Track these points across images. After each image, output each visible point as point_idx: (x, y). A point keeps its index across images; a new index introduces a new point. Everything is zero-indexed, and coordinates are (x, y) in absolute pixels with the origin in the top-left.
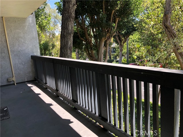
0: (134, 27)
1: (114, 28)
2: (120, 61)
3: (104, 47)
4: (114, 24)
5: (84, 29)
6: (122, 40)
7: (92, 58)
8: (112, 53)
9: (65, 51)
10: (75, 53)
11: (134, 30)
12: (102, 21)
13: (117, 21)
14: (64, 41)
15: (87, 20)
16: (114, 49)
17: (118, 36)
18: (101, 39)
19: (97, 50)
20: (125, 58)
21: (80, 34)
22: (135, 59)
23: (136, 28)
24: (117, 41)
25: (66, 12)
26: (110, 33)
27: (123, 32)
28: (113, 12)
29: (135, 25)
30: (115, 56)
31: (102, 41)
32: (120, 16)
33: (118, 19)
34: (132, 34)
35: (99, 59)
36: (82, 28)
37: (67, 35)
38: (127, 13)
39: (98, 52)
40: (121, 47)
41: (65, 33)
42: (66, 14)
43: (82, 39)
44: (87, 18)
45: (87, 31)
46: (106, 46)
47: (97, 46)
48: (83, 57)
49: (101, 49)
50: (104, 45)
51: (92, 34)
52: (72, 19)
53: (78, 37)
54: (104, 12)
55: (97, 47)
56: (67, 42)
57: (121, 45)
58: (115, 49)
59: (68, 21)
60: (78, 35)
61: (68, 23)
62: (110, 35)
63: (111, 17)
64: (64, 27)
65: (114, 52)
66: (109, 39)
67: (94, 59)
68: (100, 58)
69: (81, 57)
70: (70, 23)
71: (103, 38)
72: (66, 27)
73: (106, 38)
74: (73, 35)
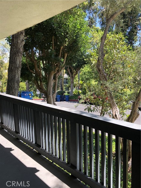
0: (85, 61)
1: (63, 63)
2: (71, 93)
3: (53, 80)
4: (63, 59)
5: (33, 62)
6: (73, 72)
7: (41, 90)
8: (64, 84)
9: (13, 84)
10: (25, 83)
11: (84, 63)
12: (51, 56)
13: (66, 56)
14: (12, 74)
15: (37, 52)
16: (66, 80)
17: (70, 68)
18: (50, 72)
19: (47, 83)
20: (77, 90)
21: (29, 66)
22: (80, 93)
23: (86, 61)
24: (68, 73)
25: (14, 47)
26: (59, 67)
27: (74, 65)
28: (62, 48)
29: (85, 59)
30: (68, 87)
31: (51, 75)
32: (69, 52)
33: (67, 54)
34: (83, 67)
35: (48, 92)
36: (31, 60)
37: (15, 70)
38: (75, 50)
39: (47, 84)
40: (72, 79)
41: (13, 67)
42: (14, 49)
43: (31, 71)
44: (37, 50)
45: (36, 64)
46: (55, 79)
47: (47, 78)
48: (34, 87)
49: (51, 82)
50: (54, 78)
51: (42, 65)
52: (20, 54)
53: (27, 69)
54: (53, 47)
55: (46, 80)
56: (15, 76)
57: (72, 77)
58: (68, 80)
59: (16, 56)
60: (27, 67)
61: (16, 58)
62: (59, 69)
63: (60, 52)
64: (12, 61)
65: (67, 83)
66: (58, 72)
67: (43, 91)
68: (49, 90)
69: (32, 87)
70: (18, 58)
71: (52, 72)
72: (13, 62)
73: (55, 72)
74: (20, 69)
